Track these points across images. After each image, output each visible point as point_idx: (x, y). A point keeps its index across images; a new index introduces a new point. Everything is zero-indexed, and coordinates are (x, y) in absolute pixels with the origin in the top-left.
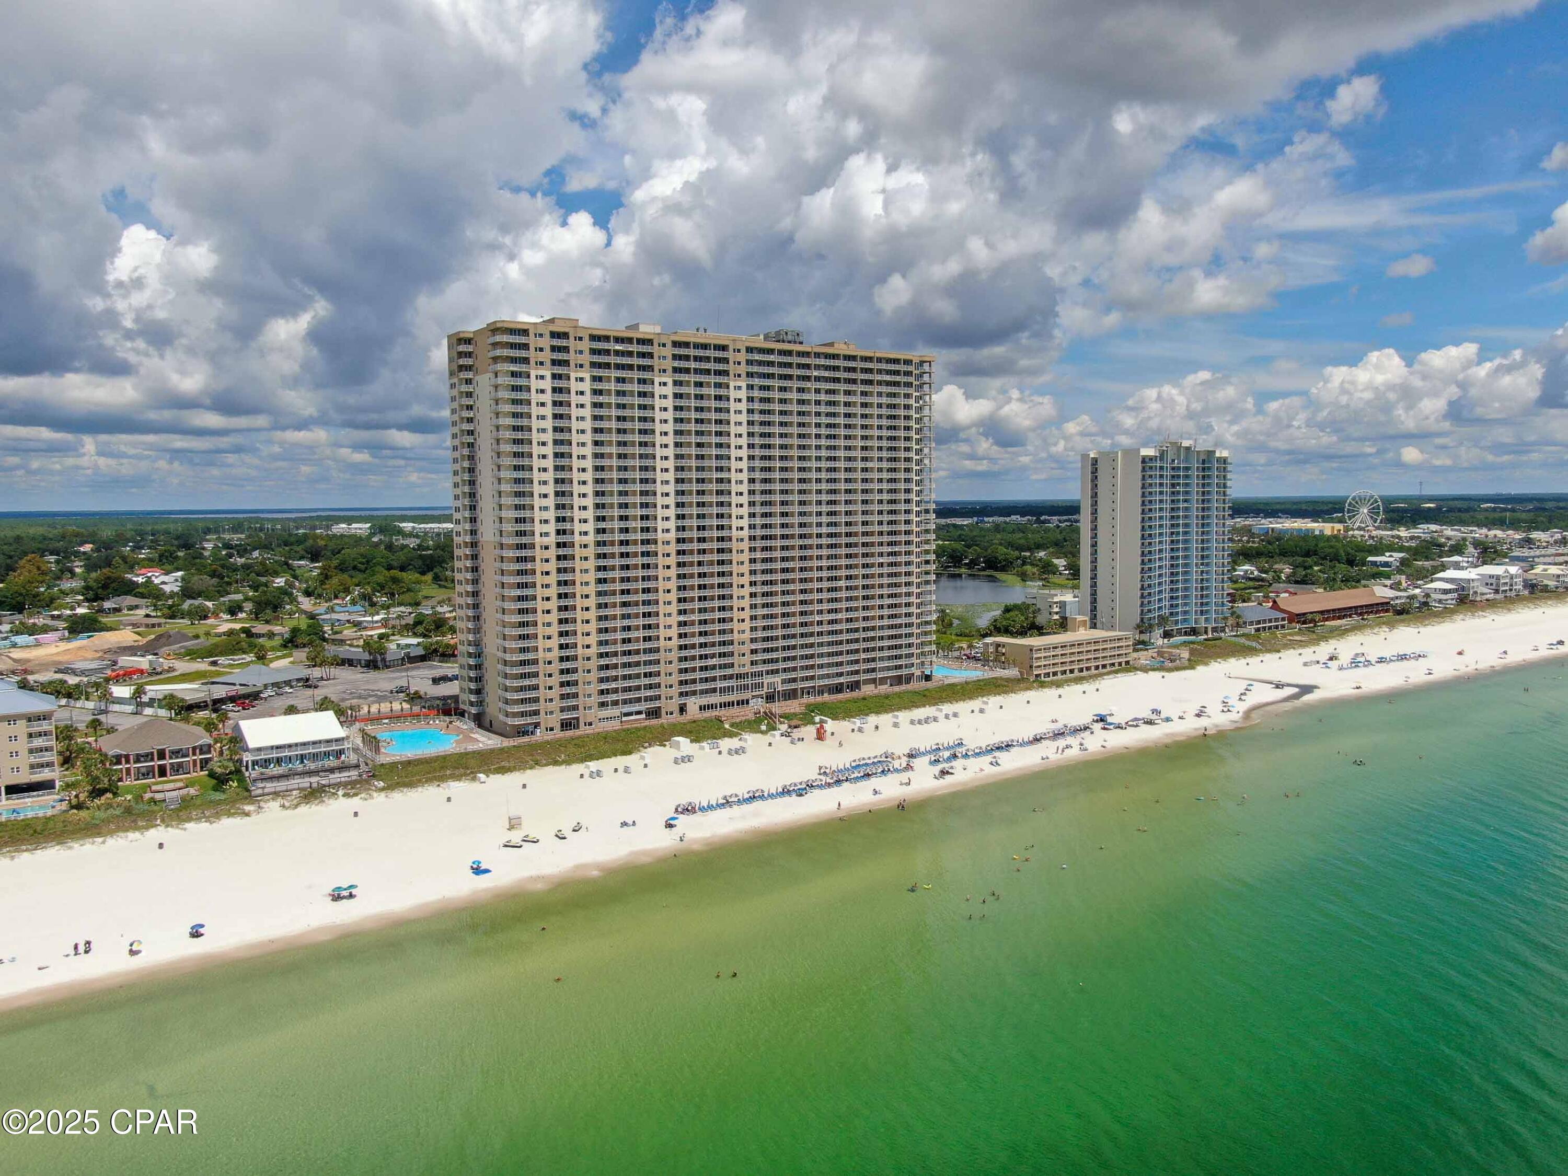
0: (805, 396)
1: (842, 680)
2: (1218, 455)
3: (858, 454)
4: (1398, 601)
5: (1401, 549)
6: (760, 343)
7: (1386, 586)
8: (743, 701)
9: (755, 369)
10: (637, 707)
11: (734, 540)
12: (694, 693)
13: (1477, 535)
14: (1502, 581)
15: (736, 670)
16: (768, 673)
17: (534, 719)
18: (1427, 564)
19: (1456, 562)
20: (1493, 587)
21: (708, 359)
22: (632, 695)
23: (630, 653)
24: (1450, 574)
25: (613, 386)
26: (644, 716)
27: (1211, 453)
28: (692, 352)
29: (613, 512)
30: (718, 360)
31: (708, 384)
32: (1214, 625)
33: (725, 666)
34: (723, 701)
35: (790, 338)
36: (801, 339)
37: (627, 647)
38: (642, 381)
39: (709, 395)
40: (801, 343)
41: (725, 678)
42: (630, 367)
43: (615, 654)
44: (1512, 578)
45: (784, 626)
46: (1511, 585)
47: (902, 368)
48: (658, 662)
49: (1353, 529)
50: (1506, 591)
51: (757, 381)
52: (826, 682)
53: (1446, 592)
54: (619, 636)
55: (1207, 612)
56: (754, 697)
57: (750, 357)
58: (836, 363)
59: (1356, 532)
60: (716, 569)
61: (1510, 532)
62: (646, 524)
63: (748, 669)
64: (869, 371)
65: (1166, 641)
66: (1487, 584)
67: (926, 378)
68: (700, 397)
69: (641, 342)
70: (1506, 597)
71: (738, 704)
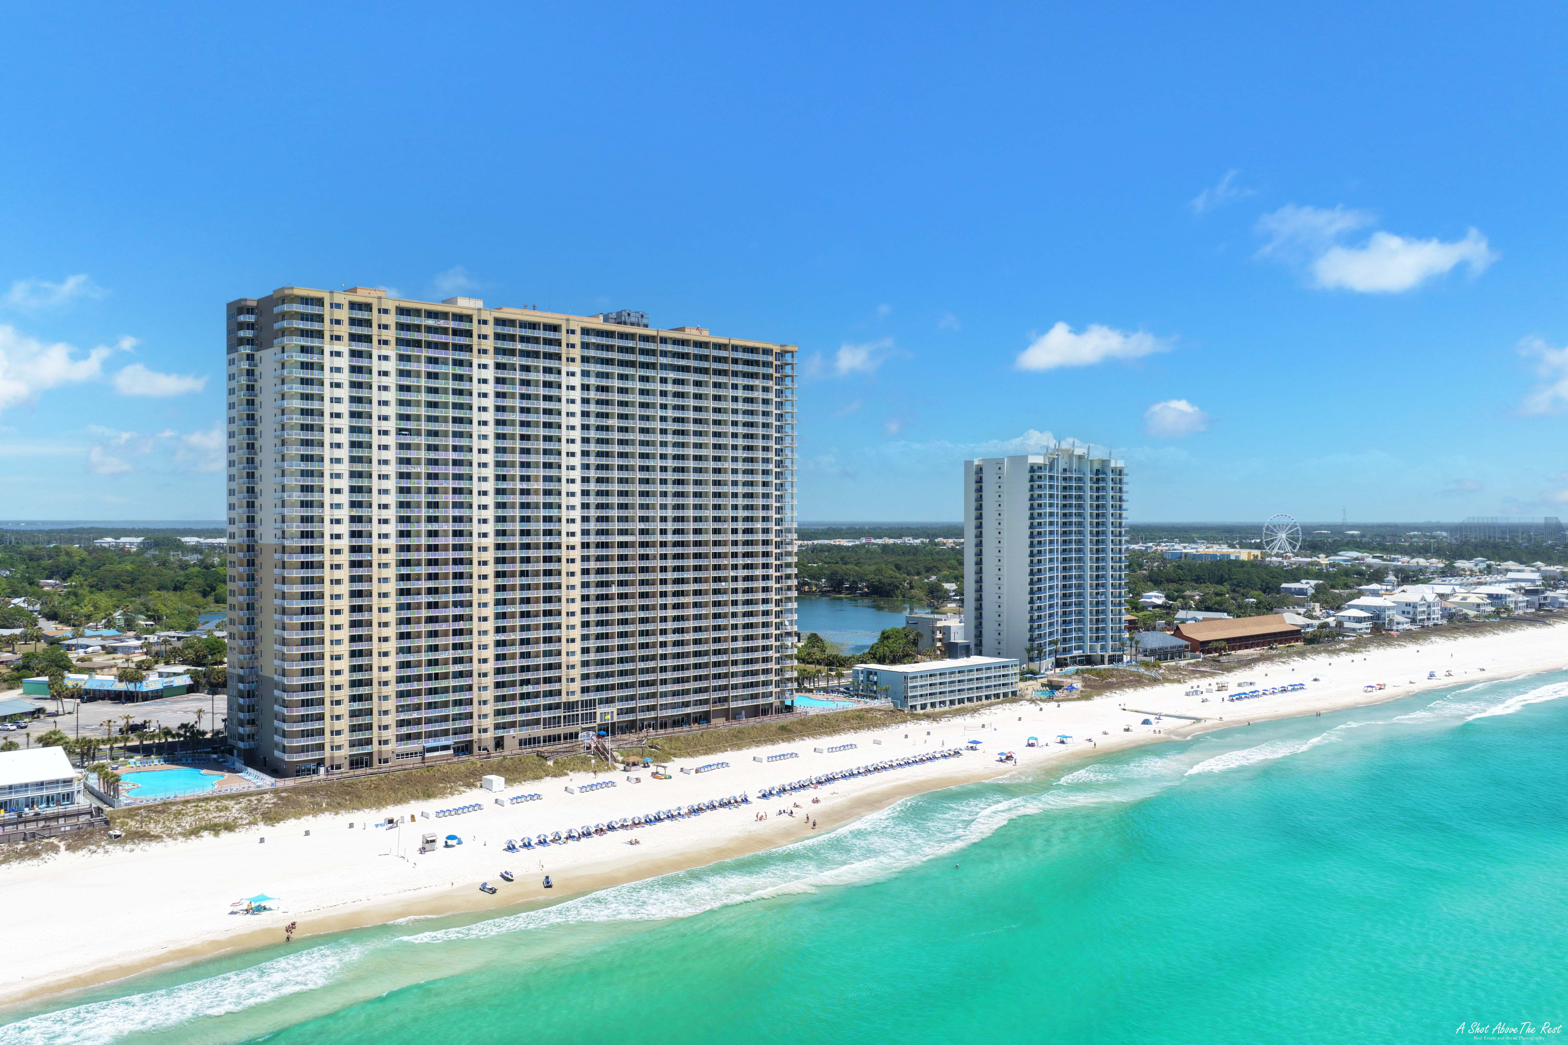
0: (649, 386)
1: (688, 710)
2: (1113, 465)
3: (710, 452)
4: (1310, 630)
5: (1318, 575)
6: (598, 323)
7: (1299, 614)
8: (571, 734)
9: (592, 353)
10: (443, 741)
11: (564, 547)
12: (513, 725)
13: (1400, 563)
14: (1420, 609)
15: (564, 698)
16: (601, 701)
17: (317, 755)
18: (1346, 592)
19: (1374, 590)
20: (1410, 616)
21: (536, 340)
22: (437, 727)
23: (437, 677)
24: (1364, 601)
25: (423, 367)
26: (451, 752)
27: (1105, 463)
28: (518, 332)
29: (420, 512)
30: (548, 342)
31: (537, 369)
32: (1111, 653)
33: (551, 693)
34: (547, 734)
35: (633, 319)
36: (645, 321)
37: (433, 670)
38: (458, 363)
39: (537, 381)
40: (646, 326)
41: (550, 707)
42: (445, 346)
43: (419, 678)
44: (1429, 607)
45: (621, 648)
46: (1429, 614)
47: (761, 358)
48: (470, 688)
49: (1270, 556)
50: (1424, 620)
51: (593, 368)
52: (670, 713)
53: (1359, 620)
54: (424, 657)
55: (1104, 638)
56: (584, 729)
57: (587, 339)
58: (686, 350)
59: (1274, 559)
60: (542, 580)
61: (1434, 560)
62: (459, 527)
63: (578, 697)
64: (724, 360)
65: (1058, 670)
66: (1403, 612)
67: (788, 370)
68: (526, 383)
69: (459, 317)
70: (1423, 627)
71: (565, 738)
